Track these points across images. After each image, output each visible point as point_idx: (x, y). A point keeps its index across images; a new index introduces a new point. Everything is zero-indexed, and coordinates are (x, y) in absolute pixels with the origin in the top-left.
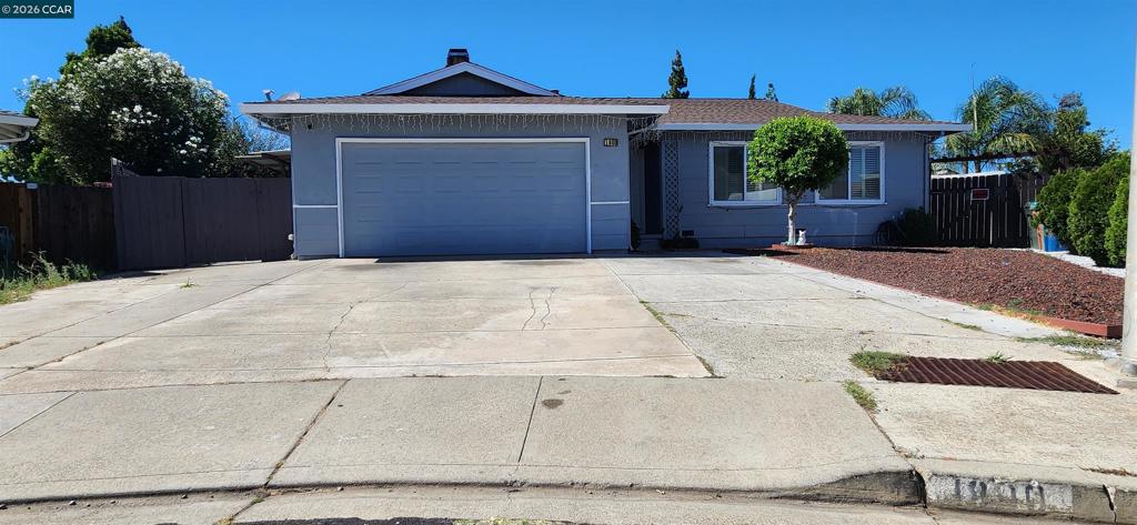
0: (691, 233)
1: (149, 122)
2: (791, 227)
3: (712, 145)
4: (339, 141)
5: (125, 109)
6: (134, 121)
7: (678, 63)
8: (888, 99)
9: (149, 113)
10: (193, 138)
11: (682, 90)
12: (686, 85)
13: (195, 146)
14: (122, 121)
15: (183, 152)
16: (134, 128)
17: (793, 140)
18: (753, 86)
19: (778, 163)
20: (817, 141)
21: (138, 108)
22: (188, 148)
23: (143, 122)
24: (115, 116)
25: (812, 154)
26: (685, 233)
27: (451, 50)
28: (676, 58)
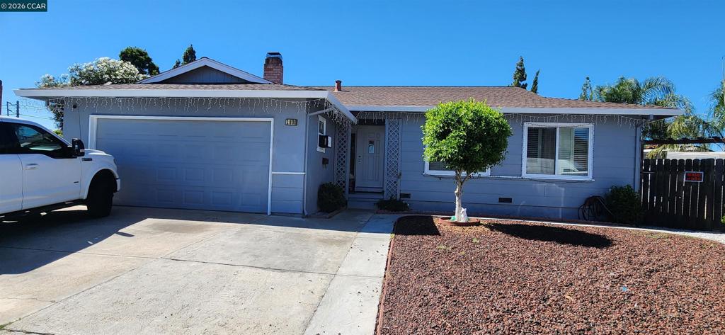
0: (407, 195)
4: (94, 117)
7: (521, 65)
8: (649, 87)
11: (522, 83)
12: (525, 79)
27: (269, 53)
28: (520, 61)
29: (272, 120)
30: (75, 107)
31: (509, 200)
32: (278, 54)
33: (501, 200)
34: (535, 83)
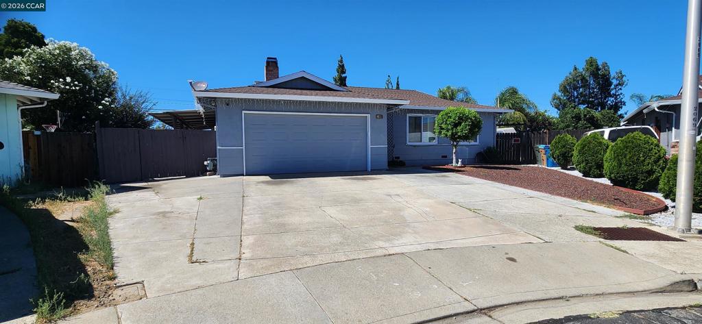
0: (398, 158)
1: (77, 88)
2: (454, 157)
3: (408, 115)
4: (244, 112)
5: (61, 80)
6: (67, 87)
7: (341, 61)
9: (76, 83)
10: (106, 99)
11: (343, 75)
12: (345, 73)
13: (108, 103)
14: (58, 87)
15: (100, 107)
16: (68, 91)
17: (460, 118)
18: (398, 82)
19: (452, 128)
20: (471, 119)
21: (68, 79)
22: (104, 105)
23: (74, 88)
24: (53, 84)
25: (469, 125)
26: (396, 158)
27: (268, 58)
28: (340, 59)
29: (369, 115)
30: (228, 105)
31: (446, 157)
32: (275, 59)
33: (443, 157)
34: (398, 84)
